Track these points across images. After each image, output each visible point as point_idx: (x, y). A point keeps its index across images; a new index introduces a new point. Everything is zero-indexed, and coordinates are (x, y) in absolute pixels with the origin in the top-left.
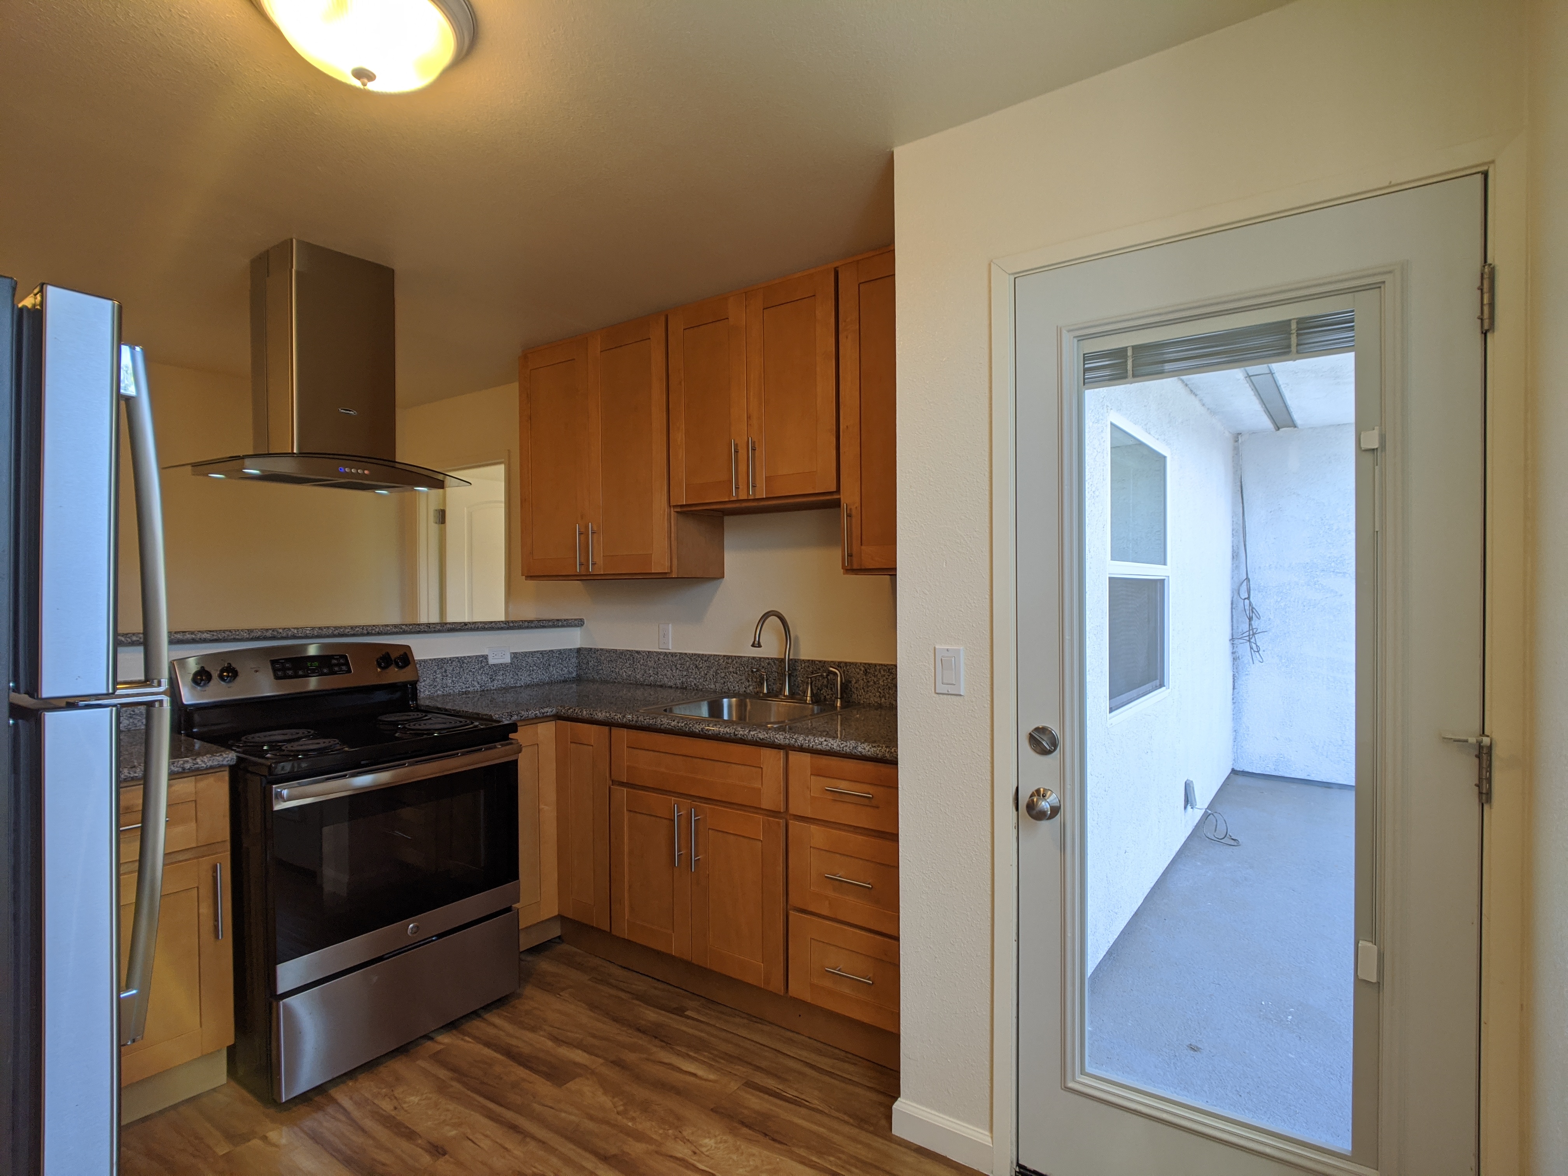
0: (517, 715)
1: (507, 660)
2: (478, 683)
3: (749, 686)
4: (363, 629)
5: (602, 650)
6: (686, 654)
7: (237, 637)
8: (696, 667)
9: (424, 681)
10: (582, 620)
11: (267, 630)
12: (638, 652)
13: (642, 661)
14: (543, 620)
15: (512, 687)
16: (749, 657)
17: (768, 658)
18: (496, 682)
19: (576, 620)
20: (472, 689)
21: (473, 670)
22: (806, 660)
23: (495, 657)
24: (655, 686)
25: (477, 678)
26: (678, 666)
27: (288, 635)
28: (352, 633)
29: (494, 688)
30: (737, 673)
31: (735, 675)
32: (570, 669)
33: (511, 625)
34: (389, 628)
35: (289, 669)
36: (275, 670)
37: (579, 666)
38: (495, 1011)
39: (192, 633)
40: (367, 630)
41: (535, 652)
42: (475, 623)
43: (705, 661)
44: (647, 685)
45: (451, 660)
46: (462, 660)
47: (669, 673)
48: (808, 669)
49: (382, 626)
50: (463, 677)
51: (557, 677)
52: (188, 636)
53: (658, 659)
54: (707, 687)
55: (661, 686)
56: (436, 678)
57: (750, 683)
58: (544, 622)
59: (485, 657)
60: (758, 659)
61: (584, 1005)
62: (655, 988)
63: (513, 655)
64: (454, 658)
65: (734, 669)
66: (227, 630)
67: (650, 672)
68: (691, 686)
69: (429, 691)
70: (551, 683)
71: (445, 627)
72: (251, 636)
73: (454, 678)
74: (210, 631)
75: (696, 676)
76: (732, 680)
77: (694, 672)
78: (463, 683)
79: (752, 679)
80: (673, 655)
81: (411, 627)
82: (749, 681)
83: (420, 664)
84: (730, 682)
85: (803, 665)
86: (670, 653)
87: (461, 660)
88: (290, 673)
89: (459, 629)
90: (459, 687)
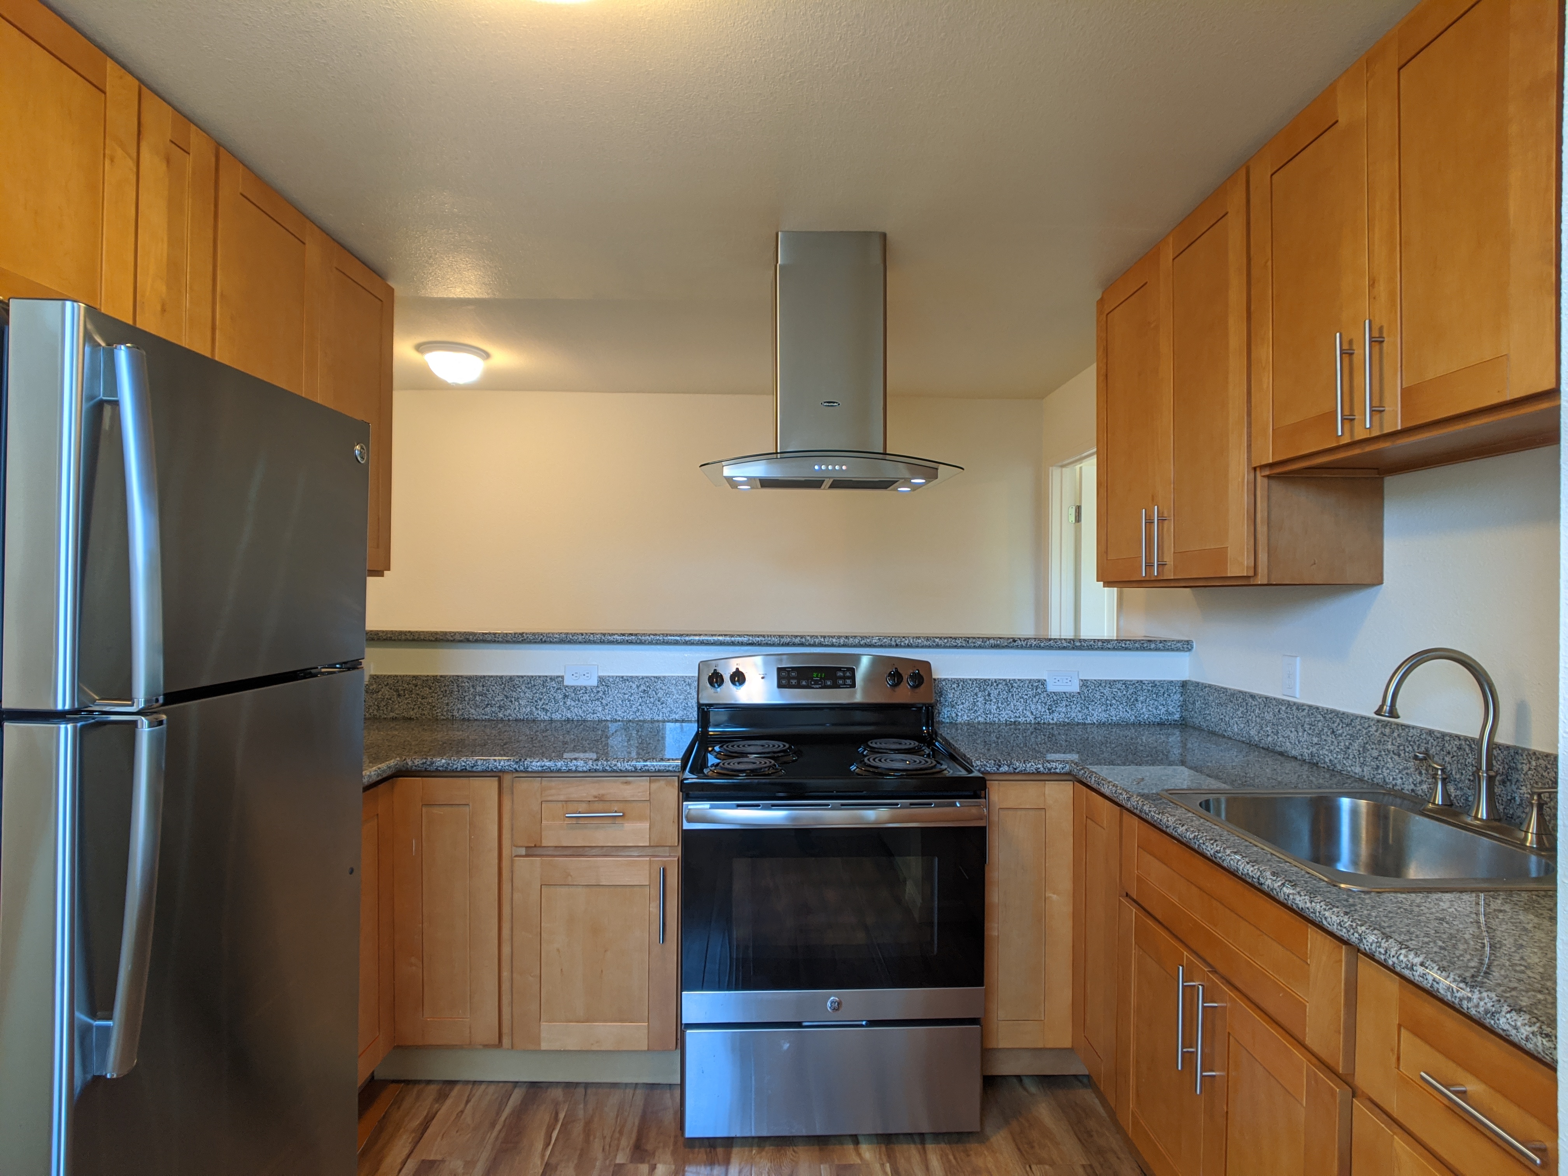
1: (1075, 688)
2: (1032, 713)
3: (1421, 783)
4: (891, 640)
5: (1210, 686)
6: (1317, 708)
7: (769, 642)
8: (1333, 732)
9: (963, 703)
10: (1188, 642)
11: (796, 637)
12: (1253, 696)
13: (1257, 711)
14: (1126, 640)
15: (1078, 724)
16: (1422, 729)
17: (1458, 737)
18: (1056, 714)
19: (1178, 642)
20: (1024, 719)
21: (1025, 697)
22: (1540, 753)
23: (1058, 683)
24: (1273, 751)
25: (1030, 707)
26: (1307, 727)
27: (815, 642)
28: (879, 644)
29: (1054, 722)
30: (1399, 755)
31: (1396, 757)
32: (1171, 709)
33: (1078, 644)
34: (920, 641)
35: (794, 678)
36: (779, 678)
37: (1183, 706)
40: (895, 641)
41: (1114, 681)
42: (1028, 639)
43: (1347, 725)
44: (1263, 748)
45: (997, 682)
46: (1011, 684)
47: (1293, 736)
48: (1545, 774)
49: (914, 638)
50: (1012, 704)
51: (1148, 718)
53: (1279, 711)
54: (1349, 769)
55: (1281, 754)
56: (977, 701)
57: (1424, 778)
58: (1128, 642)
59: (1043, 683)
60: (1439, 735)
63: (1081, 683)
64: (1000, 680)
65: (1396, 748)
66: (761, 635)
67: (1268, 729)
68: (1325, 762)
69: (968, 716)
70: (1138, 724)
71: (988, 642)
72: (782, 642)
73: (1000, 705)
75: (1332, 748)
76: (1390, 765)
77: (1329, 739)
78: (1012, 711)
79: (1427, 770)
80: (1300, 707)
81: (946, 640)
82: (1420, 774)
83: (958, 684)
84: (1388, 768)
85: (1534, 763)
86: (1295, 704)
87: (1009, 684)
88: (794, 682)
89: (1006, 646)
90: (1005, 715)
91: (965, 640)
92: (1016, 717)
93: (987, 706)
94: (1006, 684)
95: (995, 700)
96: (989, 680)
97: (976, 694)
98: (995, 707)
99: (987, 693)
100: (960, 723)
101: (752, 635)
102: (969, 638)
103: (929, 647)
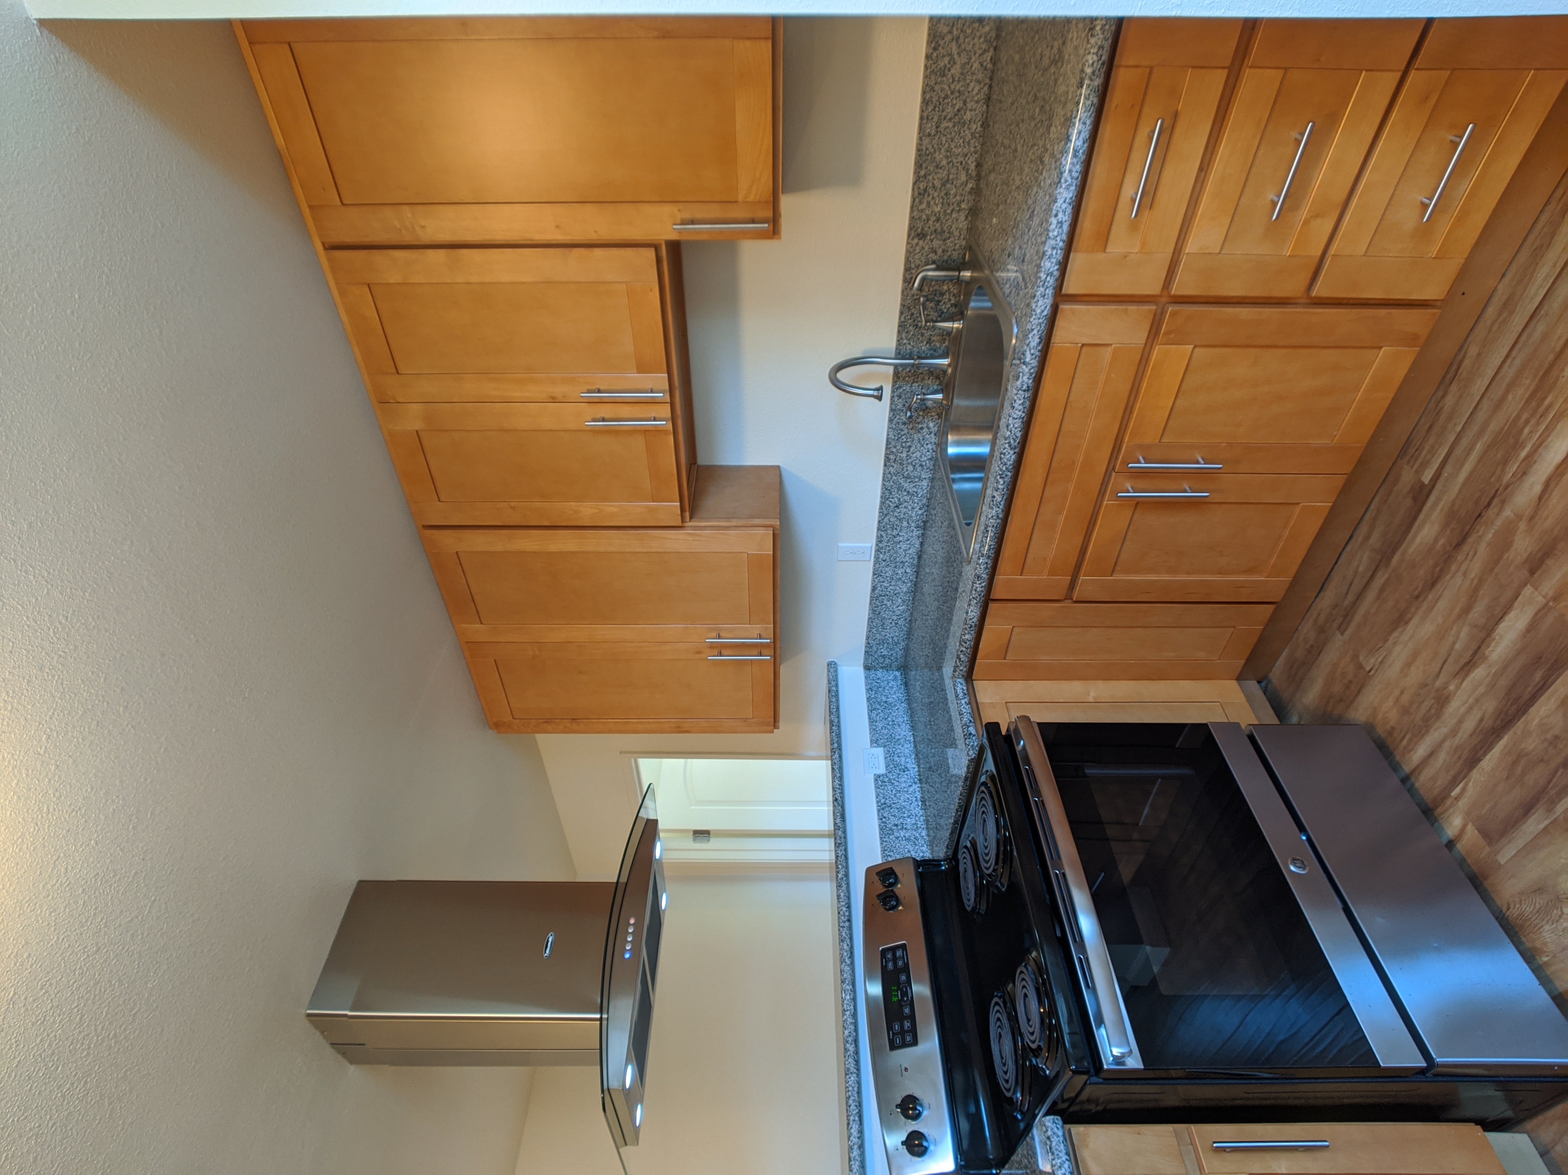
0: (969, 727)
1: (880, 752)
2: (910, 786)
3: (929, 428)
4: (843, 927)
5: (867, 638)
6: (879, 522)
7: (856, 1089)
8: (897, 507)
9: (909, 851)
10: (829, 664)
11: (846, 1050)
12: (874, 589)
13: (886, 584)
14: (830, 708)
15: (915, 746)
16: (889, 428)
17: (892, 397)
18: (908, 766)
19: (829, 671)
20: (918, 793)
21: (894, 792)
22: (898, 337)
23: (877, 765)
24: (919, 566)
25: (904, 788)
26: (895, 532)
27: (851, 1023)
28: (848, 941)
29: (917, 767)
30: (910, 447)
31: (912, 449)
32: (892, 680)
33: (836, 745)
34: (842, 894)
35: (902, 1026)
36: (904, 1045)
37: (887, 668)
38: (1398, 758)
39: (851, 1148)
40: (844, 922)
41: (870, 718)
42: (833, 788)
43: (891, 493)
44: (916, 578)
45: (881, 818)
46: (882, 805)
47: (904, 546)
48: (912, 333)
49: (839, 902)
50: (903, 804)
51: (902, 693)
52: (856, 1153)
53: (884, 561)
54: (925, 491)
55: (920, 557)
56: (905, 837)
57: (924, 426)
58: (832, 707)
59: (877, 777)
60: (892, 414)
61: (1396, 634)
62: (1367, 538)
63: (875, 745)
64: (878, 815)
65: (904, 449)
66: (847, 1102)
67: (900, 572)
68: (922, 514)
69: (922, 846)
70: (909, 700)
71: (839, 824)
72: (855, 1071)
73: (905, 815)
74: (848, 1124)
75: (910, 507)
76: (918, 454)
77: (903, 510)
78: (911, 804)
79: (919, 423)
80: (880, 540)
81: (840, 866)
82: (922, 428)
83: (888, 856)
84: (921, 456)
85: (905, 341)
86: (877, 545)
87: (882, 807)
88: (907, 1025)
89: (842, 807)
90: (917, 810)
91: (838, 847)
92: (916, 800)
93: (909, 827)
94: (883, 809)
95: (902, 820)
96: (880, 825)
97: (897, 838)
98: (909, 820)
99: (895, 827)
101: (848, 1116)
102: (835, 844)
103: (848, 884)
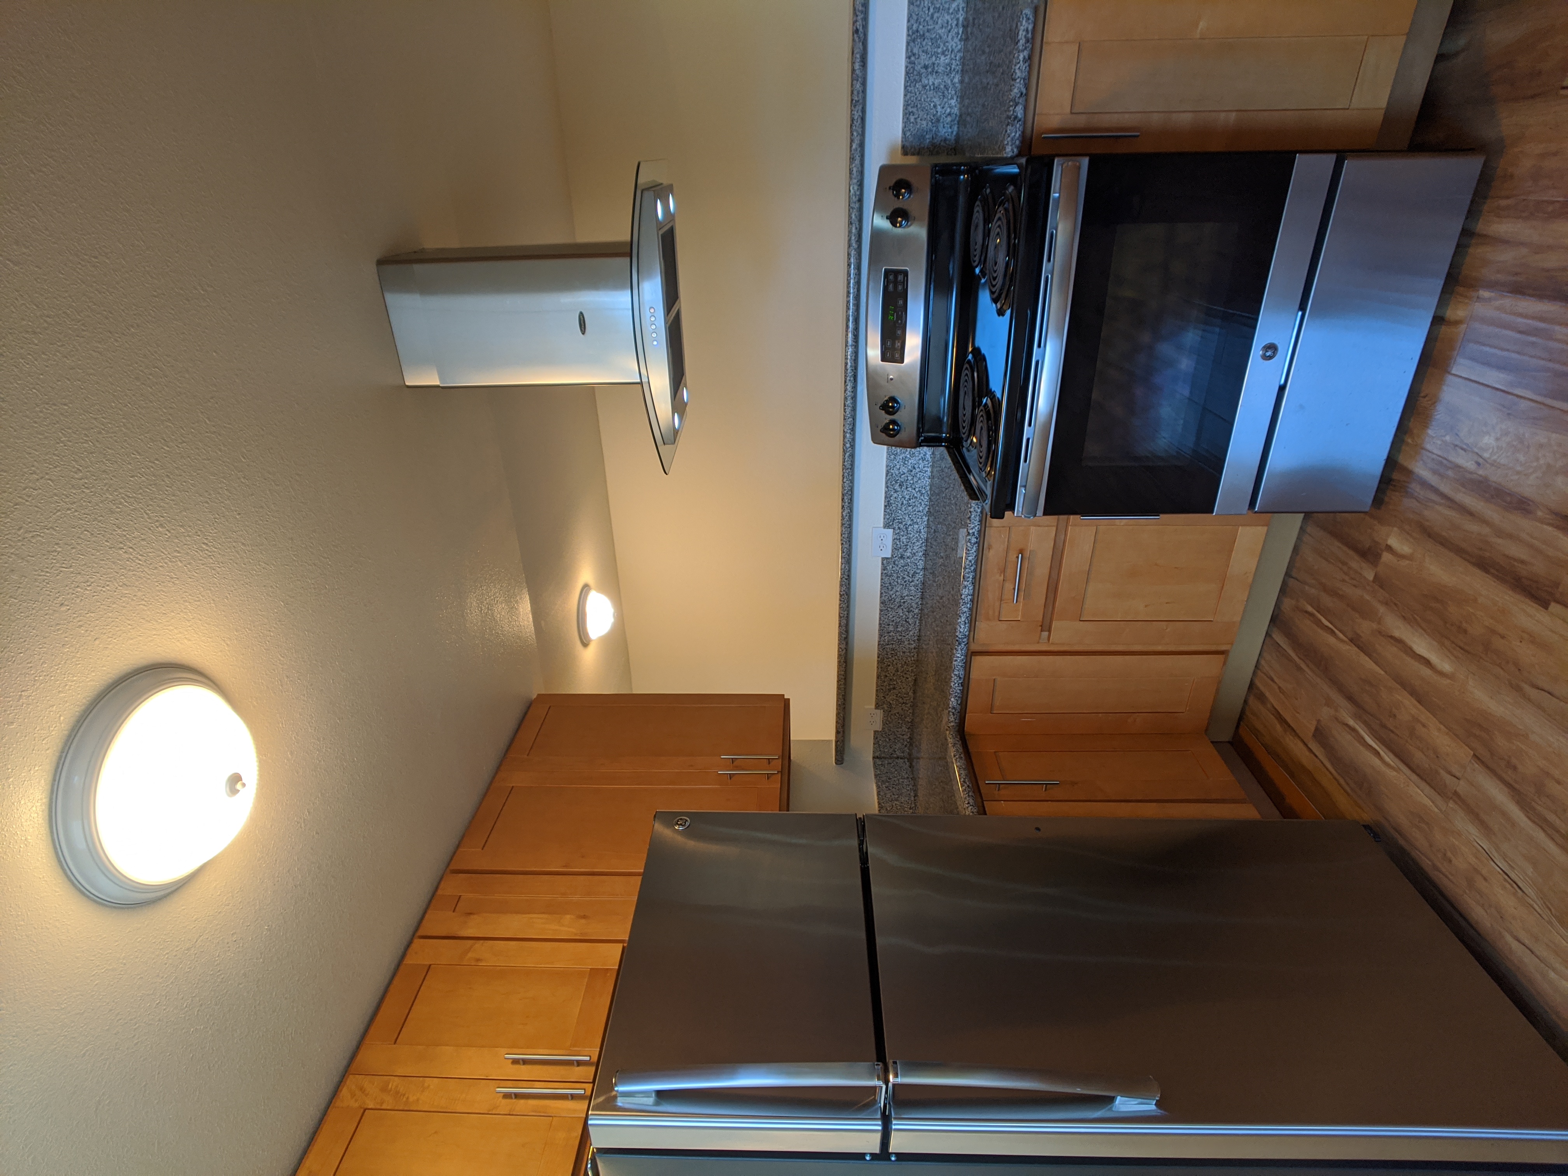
28: (857, 223)
34: (855, 170)
35: (893, 344)
36: (893, 360)
39: (846, 399)
78: (949, 31)
87: (914, 36)
89: (863, 43)
90: (955, 43)
91: (855, 106)
92: (957, 25)
93: (941, 69)
94: (914, 41)
95: (934, 58)
96: (907, 67)
97: (924, 87)
98: (943, 58)
99: (923, 70)
100: (960, 109)
101: (845, 376)
102: (852, 100)
103: (862, 156)
